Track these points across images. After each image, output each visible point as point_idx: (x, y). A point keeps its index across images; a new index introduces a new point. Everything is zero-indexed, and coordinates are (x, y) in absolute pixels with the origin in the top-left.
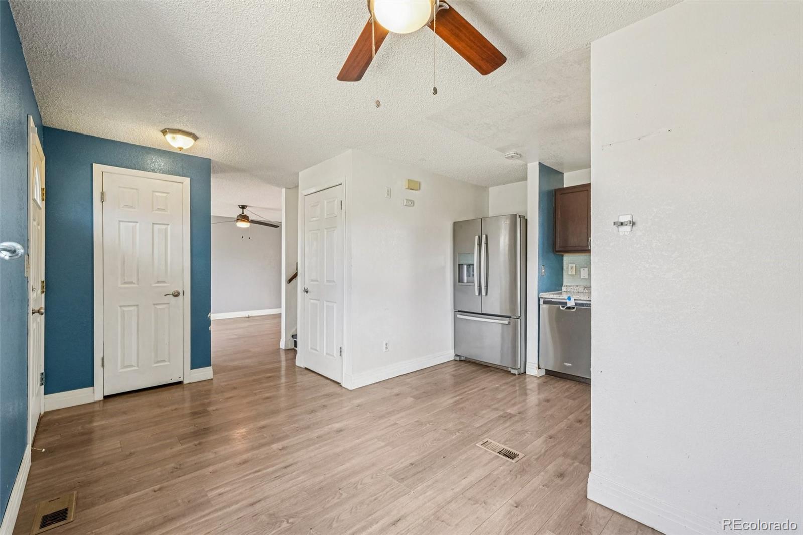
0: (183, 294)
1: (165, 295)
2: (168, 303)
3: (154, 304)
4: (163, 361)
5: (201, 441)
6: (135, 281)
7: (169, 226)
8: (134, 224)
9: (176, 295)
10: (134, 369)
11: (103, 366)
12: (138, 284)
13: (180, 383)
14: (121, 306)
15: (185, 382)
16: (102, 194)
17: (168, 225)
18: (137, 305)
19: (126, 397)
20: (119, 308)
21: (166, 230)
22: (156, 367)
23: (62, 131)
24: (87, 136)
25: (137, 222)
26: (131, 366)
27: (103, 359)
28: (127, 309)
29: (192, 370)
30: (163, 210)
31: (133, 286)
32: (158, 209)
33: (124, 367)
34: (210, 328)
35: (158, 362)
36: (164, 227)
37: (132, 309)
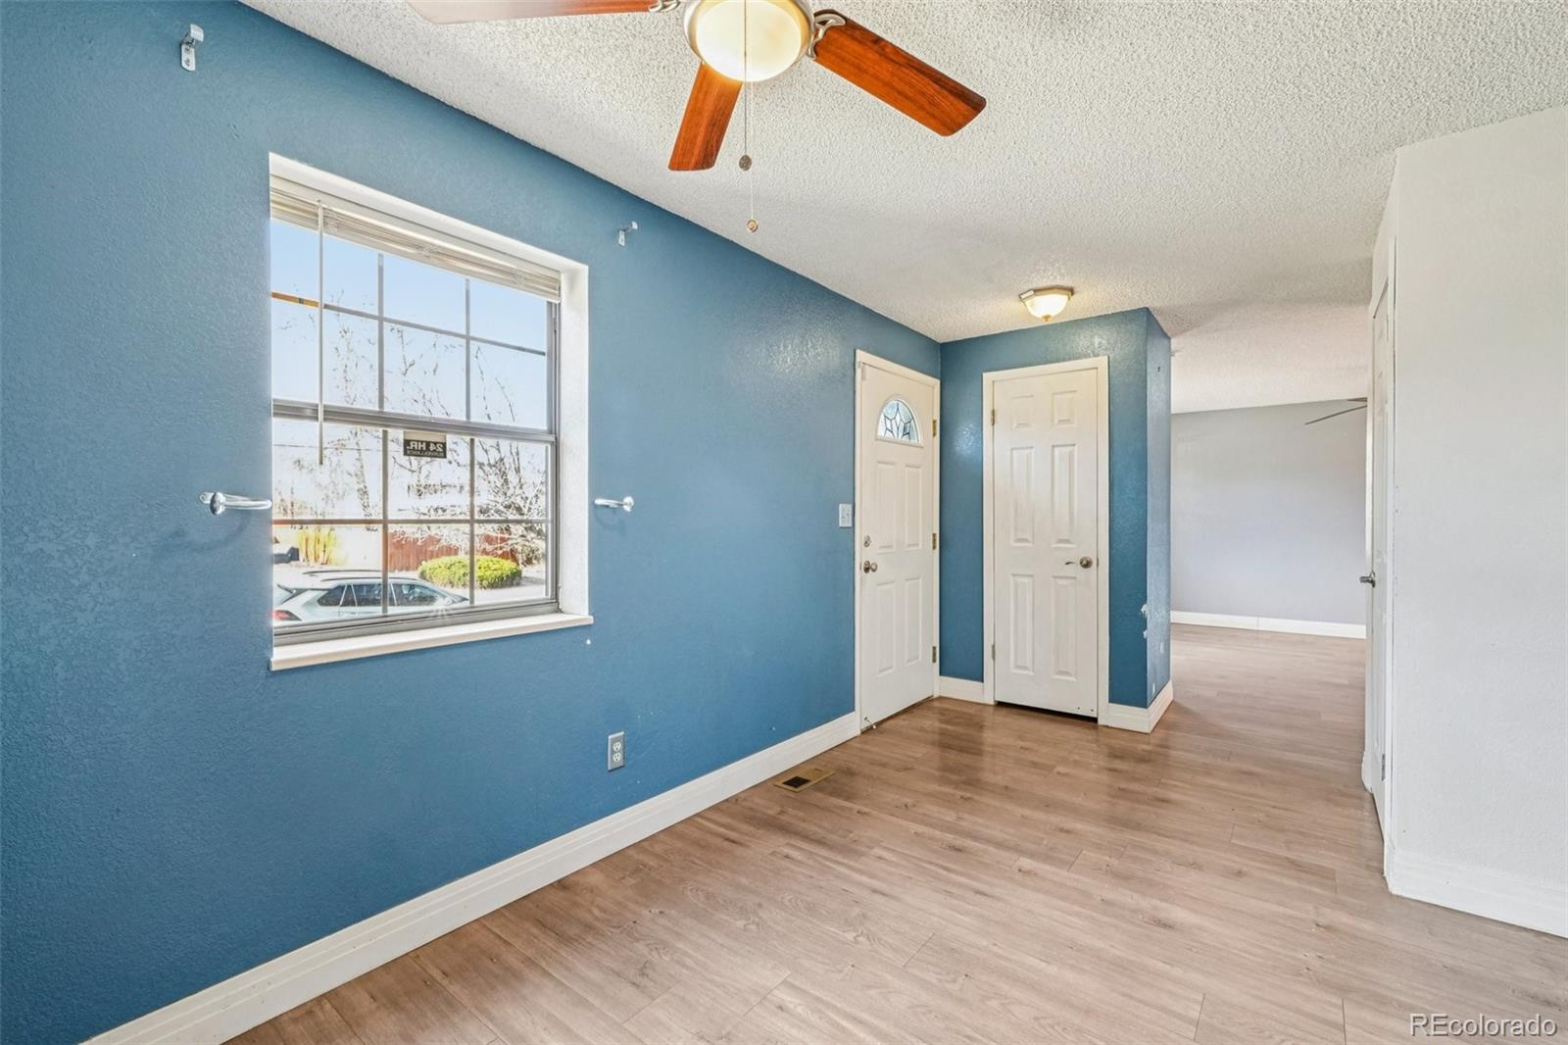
0: (1098, 565)
1: (1067, 563)
2: (1074, 578)
3: (1055, 577)
4: (1067, 673)
5: (976, 797)
6: (1030, 539)
7: (1076, 447)
8: (1027, 451)
9: (1087, 564)
10: (1027, 672)
11: (994, 658)
12: (1033, 543)
13: (1095, 720)
14: (1014, 575)
15: (1101, 722)
16: (993, 412)
17: (1074, 445)
18: (1032, 576)
19: (1015, 711)
20: (1011, 578)
21: (1071, 455)
22: (1058, 680)
23: (956, 342)
24: (978, 338)
25: (1032, 448)
26: (1025, 668)
27: (993, 647)
28: (1020, 580)
29: (1111, 704)
30: (1068, 421)
31: (1027, 545)
32: (1061, 421)
33: (1018, 667)
34: (1145, 633)
35: (1060, 673)
36: (1069, 449)
37: (1026, 580)
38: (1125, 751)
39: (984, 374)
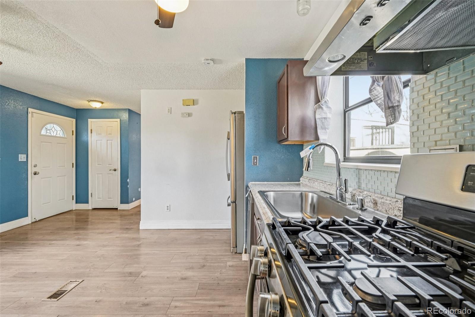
0: (118, 170)
1: (110, 170)
2: (112, 174)
3: (107, 174)
4: (111, 198)
6: (101, 164)
7: (113, 141)
9: (115, 170)
11: (92, 196)
15: (118, 209)
16: (91, 130)
20: (97, 175)
21: (111, 143)
22: (108, 200)
23: (81, 109)
24: (87, 109)
25: (102, 140)
26: (100, 198)
27: (92, 193)
28: (99, 175)
29: (121, 204)
30: (110, 134)
31: (101, 166)
32: (109, 134)
33: (98, 198)
34: (128, 186)
35: (109, 198)
36: (111, 141)
37: (101, 175)
38: (124, 215)
39: (89, 119)
